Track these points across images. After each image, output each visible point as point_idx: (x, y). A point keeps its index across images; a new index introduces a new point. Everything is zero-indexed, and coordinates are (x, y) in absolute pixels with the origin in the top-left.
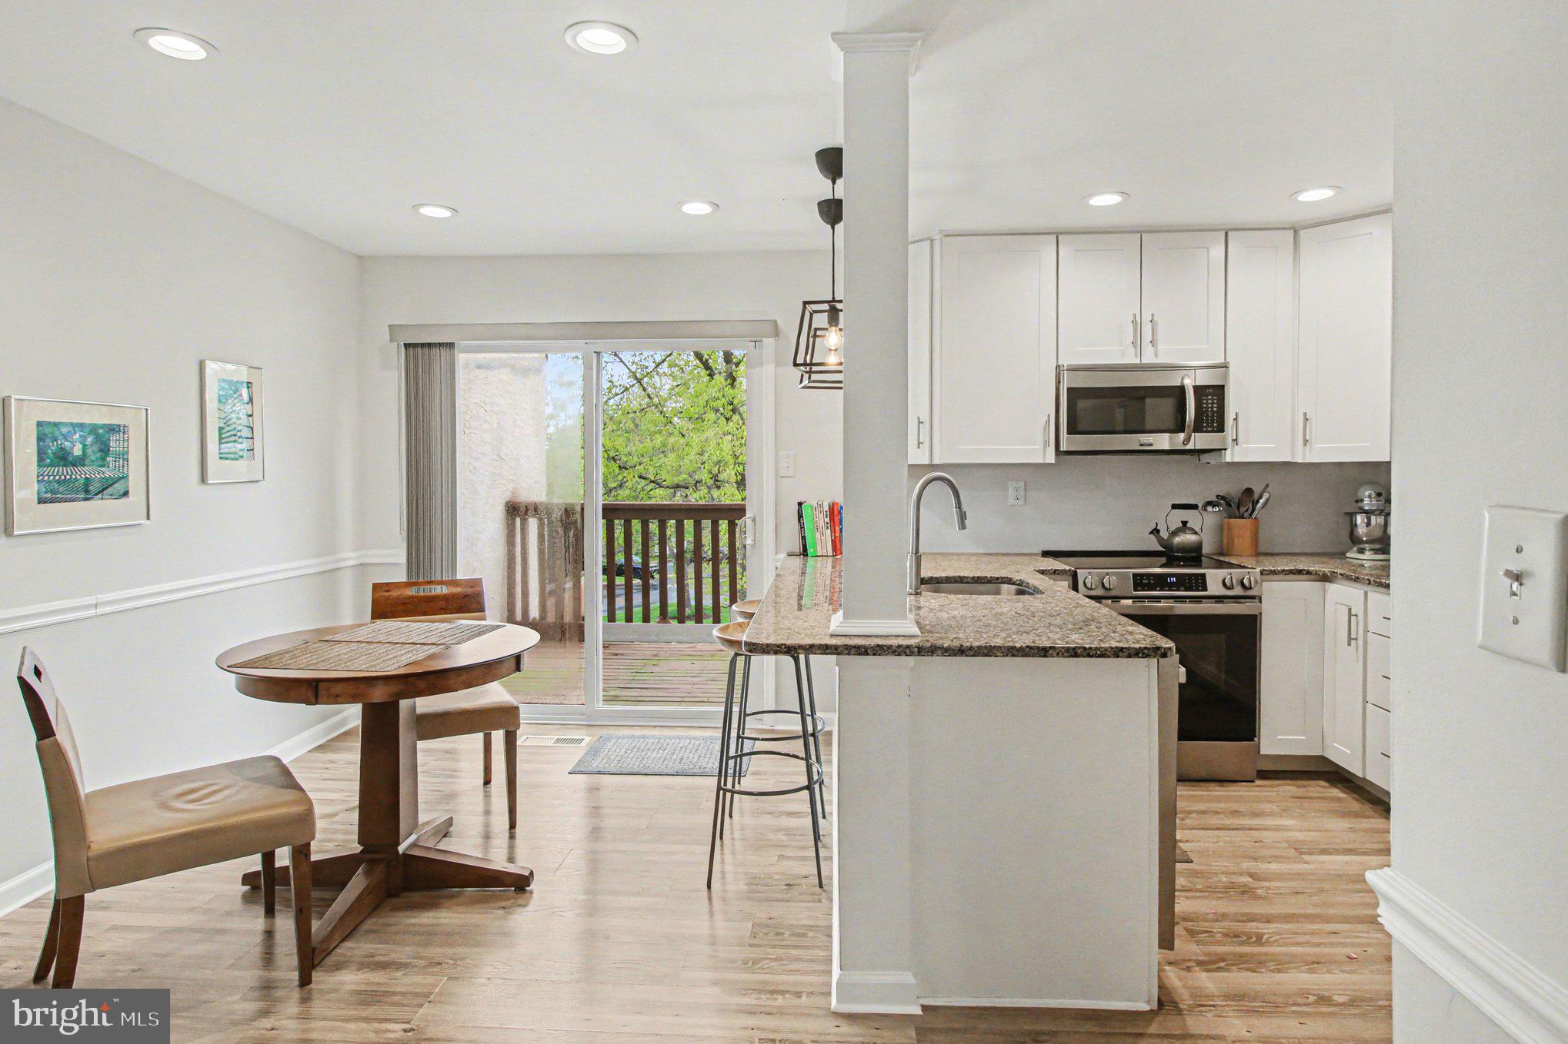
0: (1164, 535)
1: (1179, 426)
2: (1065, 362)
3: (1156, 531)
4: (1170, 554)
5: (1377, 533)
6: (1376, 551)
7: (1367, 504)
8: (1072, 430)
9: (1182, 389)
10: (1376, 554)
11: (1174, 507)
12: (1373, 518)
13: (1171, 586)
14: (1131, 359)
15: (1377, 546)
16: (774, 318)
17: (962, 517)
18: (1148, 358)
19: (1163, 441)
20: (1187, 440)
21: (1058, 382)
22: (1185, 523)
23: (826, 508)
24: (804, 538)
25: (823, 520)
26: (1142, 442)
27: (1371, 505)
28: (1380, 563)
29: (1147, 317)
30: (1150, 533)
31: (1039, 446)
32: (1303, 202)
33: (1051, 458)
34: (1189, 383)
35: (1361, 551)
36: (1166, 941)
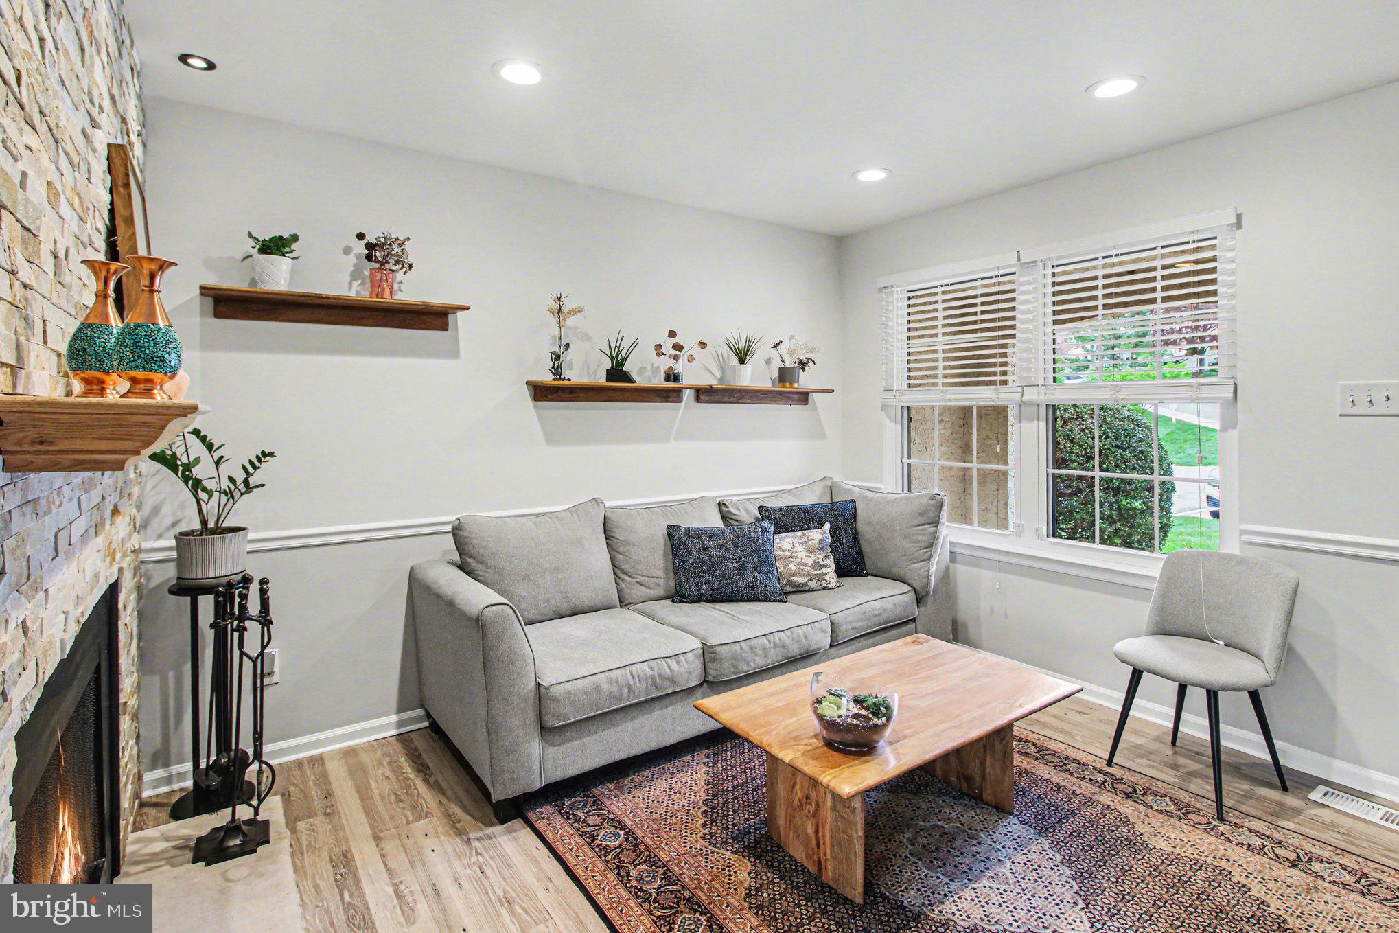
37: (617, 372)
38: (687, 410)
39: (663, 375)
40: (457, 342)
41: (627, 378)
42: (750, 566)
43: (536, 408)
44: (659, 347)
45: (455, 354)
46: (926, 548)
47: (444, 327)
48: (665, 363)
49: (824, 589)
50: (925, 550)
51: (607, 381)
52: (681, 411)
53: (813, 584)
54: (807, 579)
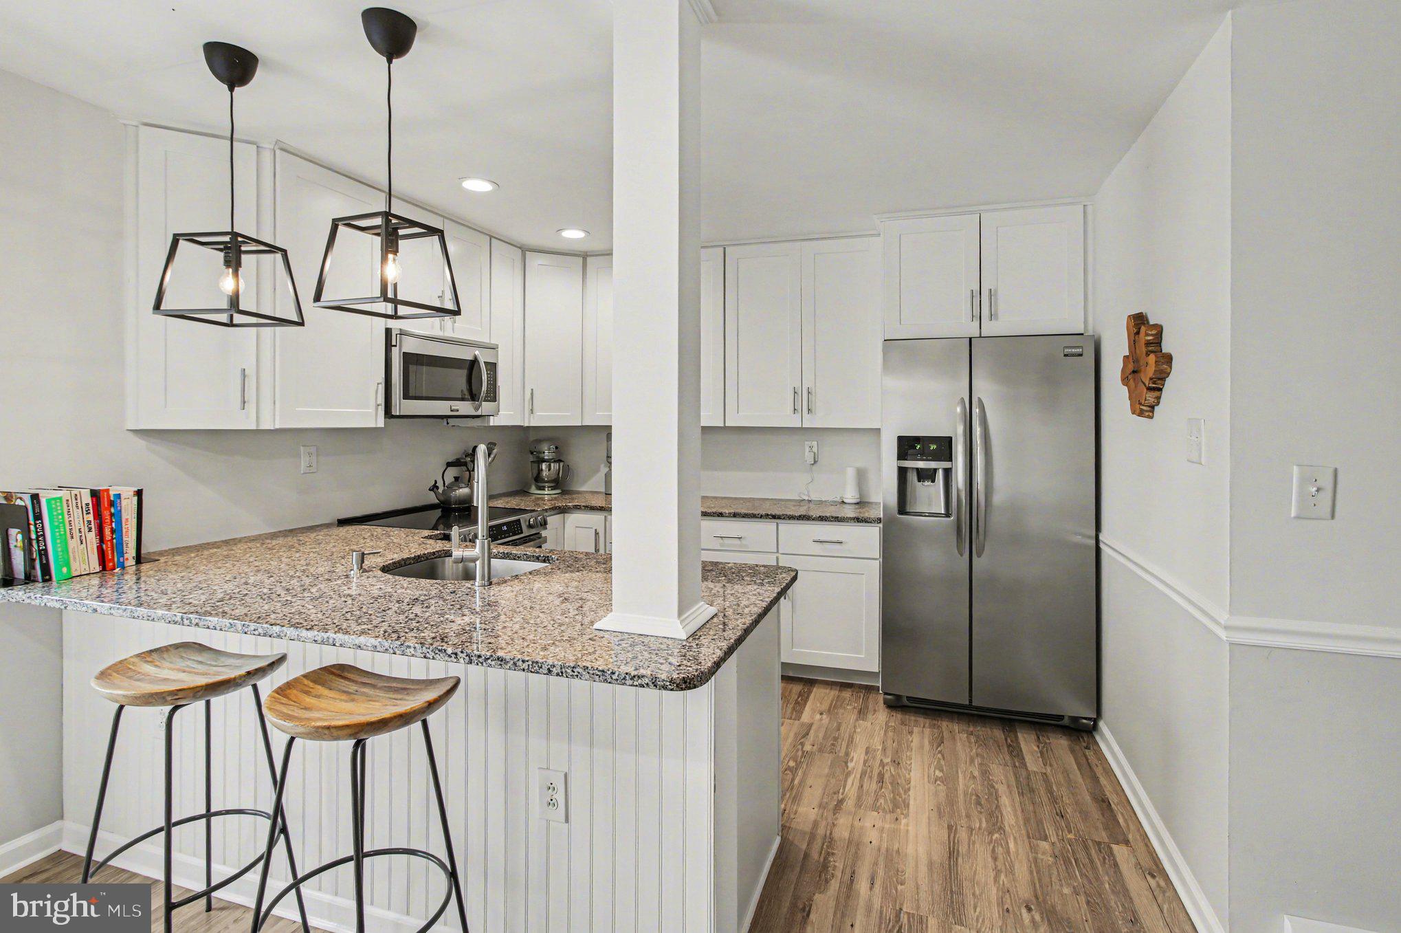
0: (440, 490)
3: (435, 488)
4: (446, 507)
5: (554, 477)
6: (553, 488)
7: (547, 455)
8: (406, 396)
10: (552, 490)
11: (449, 464)
12: (552, 465)
15: (552, 485)
21: (390, 345)
22: (457, 479)
23: (87, 499)
25: (82, 518)
26: (453, 408)
27: (548, 456)
28: (554, 496)
30: (430, 490)
32: (564, 238)
33: (378, 422)
34: (481, 359)
35: (543, 488)
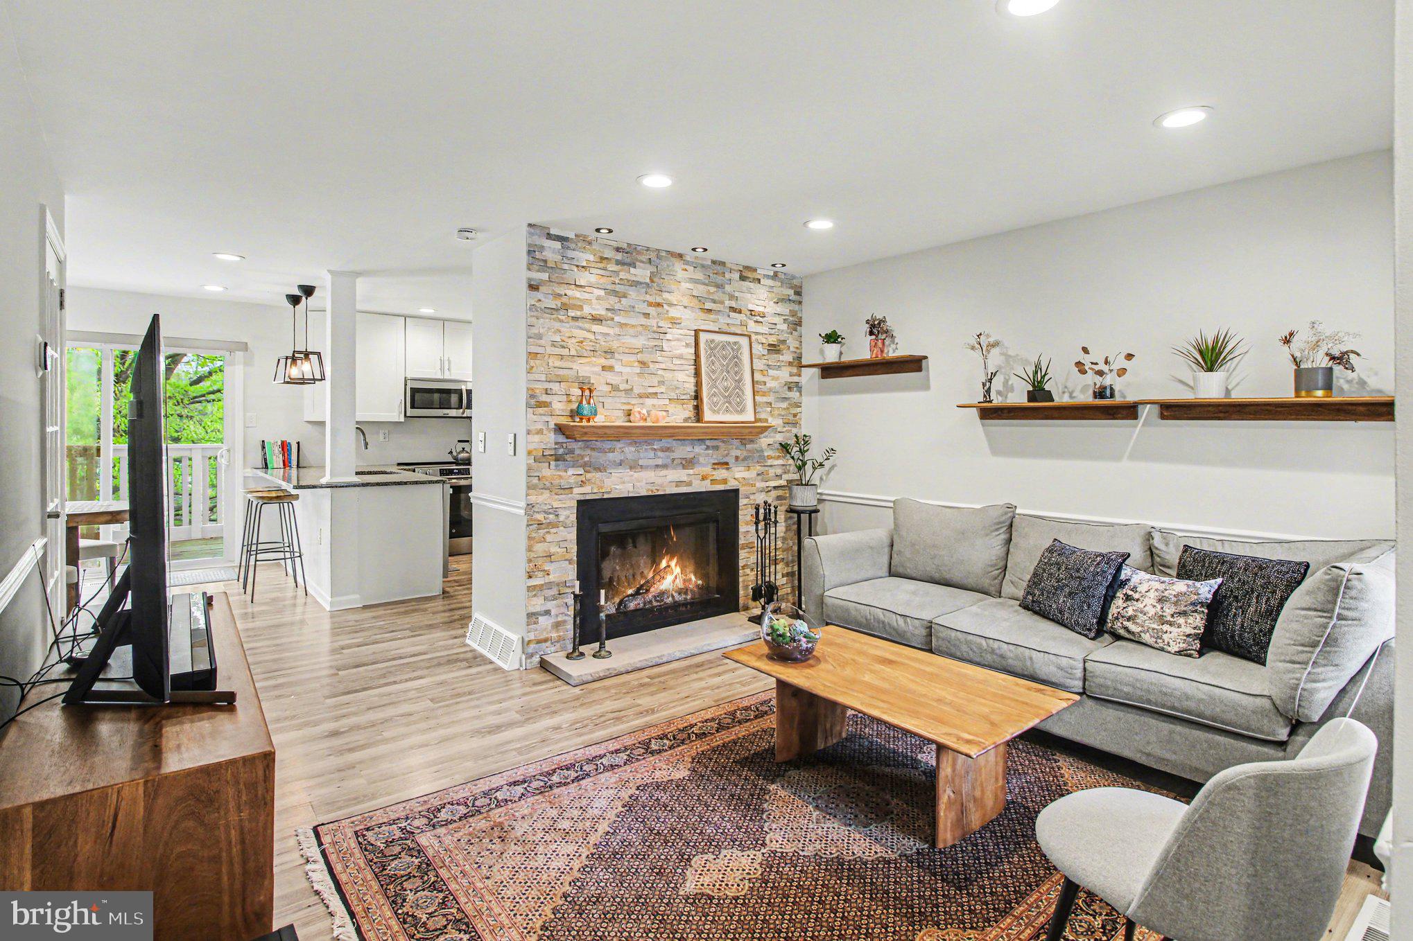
0: (455, 454)
1: (460, 407)
2: (409, 376)
3: (451, 453)
4: (457, 462)
8: (413, 407)
9: (461, 390)
11: (459, 441)
13: (455, 474)
14: (439, 376)
16: (245, 341)
17: (366, 444)
18: (447, 376)
19: (453, 413)
20: (463, 413)
21: (406, 385)
22: (463, 449)
23: (280, 443)
24: (265, 460)
25: (277, 450)
26: (445, 413)
29: (446, 358)
30: (448, 454)
31: (396, 414)
33: (402, 419)
34: (464, 388)
36: (445, 576)
37: (1038, 392)
38: (1147, 427)
39: (1091, 392)
40: (927, 378)
41: (1048, 396)
42: (1067, 590)
43: (983, 425)
44: (1079, 364)
45: (926, 387)
46: (1303, 645)
47: (919, 369)
48: (1090, 379)
49: (1162, 650)
50: (1300, 648)
51: (1029, 401)
52: (1138, 428)
53: (1146, 638)
54: (1140, 629)
